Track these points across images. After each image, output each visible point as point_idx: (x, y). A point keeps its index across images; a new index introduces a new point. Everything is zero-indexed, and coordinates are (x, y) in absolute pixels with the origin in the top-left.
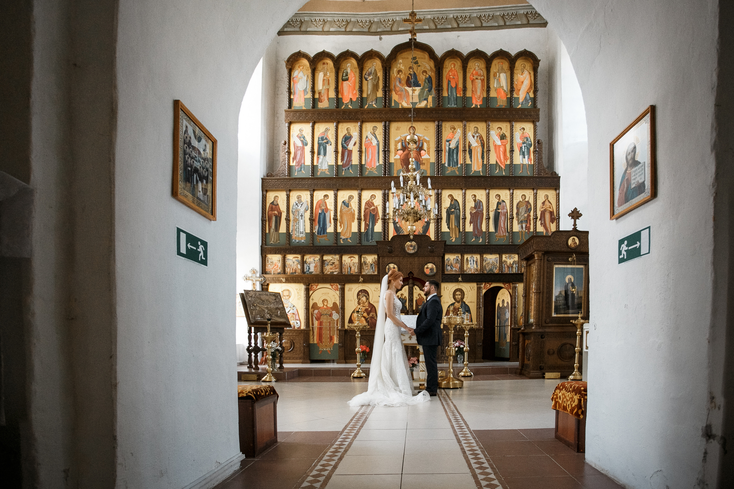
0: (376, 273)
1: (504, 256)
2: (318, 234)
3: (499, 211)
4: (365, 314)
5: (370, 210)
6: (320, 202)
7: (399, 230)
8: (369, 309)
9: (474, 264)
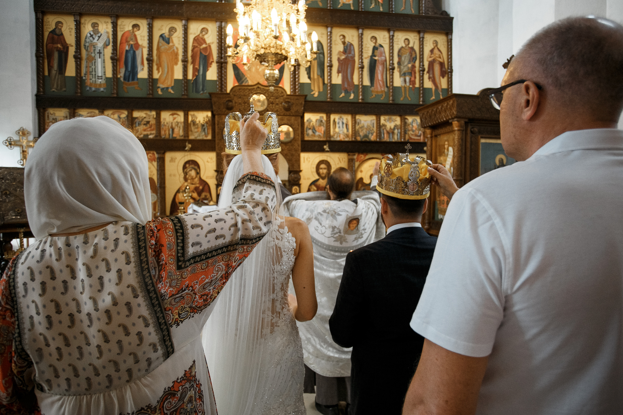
0: (209, 137)
1: (382, 118)
2: (125, 79)
3: (376, 58)
4: (195, 195)
5: (200, 49)
6: (126, 35)
7: (241, 79)
8: (201, 188)
9: (343, 127)
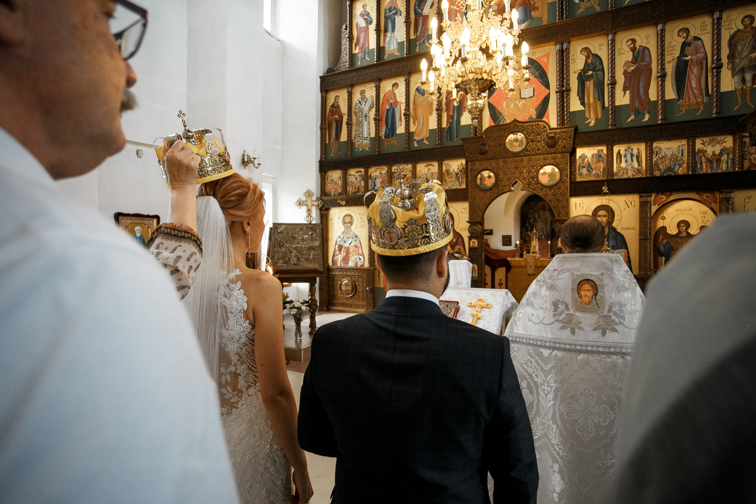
1: (699, 141)
3: (688, 58)
9: (632, 161)
